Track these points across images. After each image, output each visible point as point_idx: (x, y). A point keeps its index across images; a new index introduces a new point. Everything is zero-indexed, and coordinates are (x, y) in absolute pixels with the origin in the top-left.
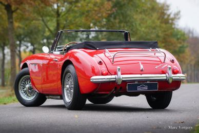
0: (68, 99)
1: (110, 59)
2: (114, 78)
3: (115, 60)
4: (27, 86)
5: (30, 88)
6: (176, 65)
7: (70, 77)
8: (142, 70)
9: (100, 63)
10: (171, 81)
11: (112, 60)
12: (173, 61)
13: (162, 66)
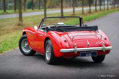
0: (48, 58)
1: (71, 39)
2: (73, 50)
3: (74, 39)
4: (26, 45)
5: (28, 46)
6: (107, 41)
7: (49, 46)
8: (88, 45)
9: (65, 41)
10: (104, 51)
11: (72, 39)
12: (106, 39)
13: (100, 42)
